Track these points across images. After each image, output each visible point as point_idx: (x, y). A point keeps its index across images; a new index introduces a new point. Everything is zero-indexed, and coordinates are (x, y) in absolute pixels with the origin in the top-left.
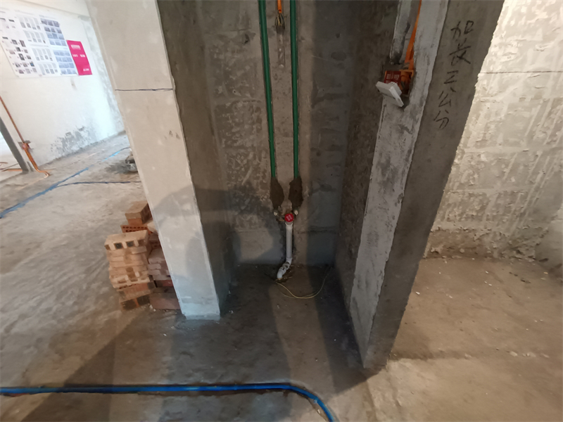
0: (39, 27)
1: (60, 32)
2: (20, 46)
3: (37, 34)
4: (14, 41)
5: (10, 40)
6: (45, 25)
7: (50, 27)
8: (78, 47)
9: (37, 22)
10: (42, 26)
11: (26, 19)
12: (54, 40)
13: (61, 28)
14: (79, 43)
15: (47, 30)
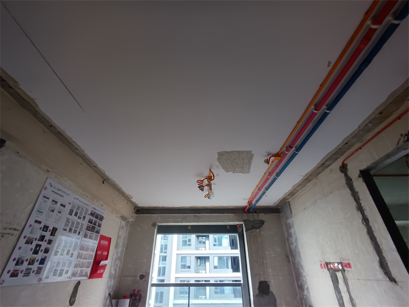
0: (84, 217)
1: (100, 226)
2: (47, 235)
3: (78, 223)
4: (46, 228)
5: (42, 225)
6: (92, 217)
7: (94, 219)
8: (106, 243)
9: (86, 213)
10: (88, 217)
11: (78, 208)
12: (89, 233)
13: (103, 223)
14: (109, 240)
15: (90, 221)
